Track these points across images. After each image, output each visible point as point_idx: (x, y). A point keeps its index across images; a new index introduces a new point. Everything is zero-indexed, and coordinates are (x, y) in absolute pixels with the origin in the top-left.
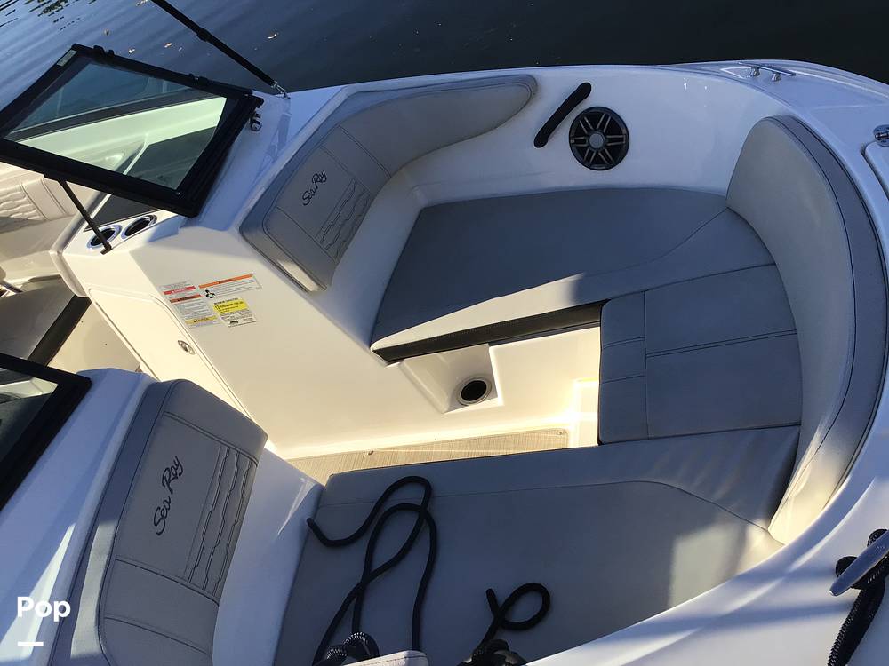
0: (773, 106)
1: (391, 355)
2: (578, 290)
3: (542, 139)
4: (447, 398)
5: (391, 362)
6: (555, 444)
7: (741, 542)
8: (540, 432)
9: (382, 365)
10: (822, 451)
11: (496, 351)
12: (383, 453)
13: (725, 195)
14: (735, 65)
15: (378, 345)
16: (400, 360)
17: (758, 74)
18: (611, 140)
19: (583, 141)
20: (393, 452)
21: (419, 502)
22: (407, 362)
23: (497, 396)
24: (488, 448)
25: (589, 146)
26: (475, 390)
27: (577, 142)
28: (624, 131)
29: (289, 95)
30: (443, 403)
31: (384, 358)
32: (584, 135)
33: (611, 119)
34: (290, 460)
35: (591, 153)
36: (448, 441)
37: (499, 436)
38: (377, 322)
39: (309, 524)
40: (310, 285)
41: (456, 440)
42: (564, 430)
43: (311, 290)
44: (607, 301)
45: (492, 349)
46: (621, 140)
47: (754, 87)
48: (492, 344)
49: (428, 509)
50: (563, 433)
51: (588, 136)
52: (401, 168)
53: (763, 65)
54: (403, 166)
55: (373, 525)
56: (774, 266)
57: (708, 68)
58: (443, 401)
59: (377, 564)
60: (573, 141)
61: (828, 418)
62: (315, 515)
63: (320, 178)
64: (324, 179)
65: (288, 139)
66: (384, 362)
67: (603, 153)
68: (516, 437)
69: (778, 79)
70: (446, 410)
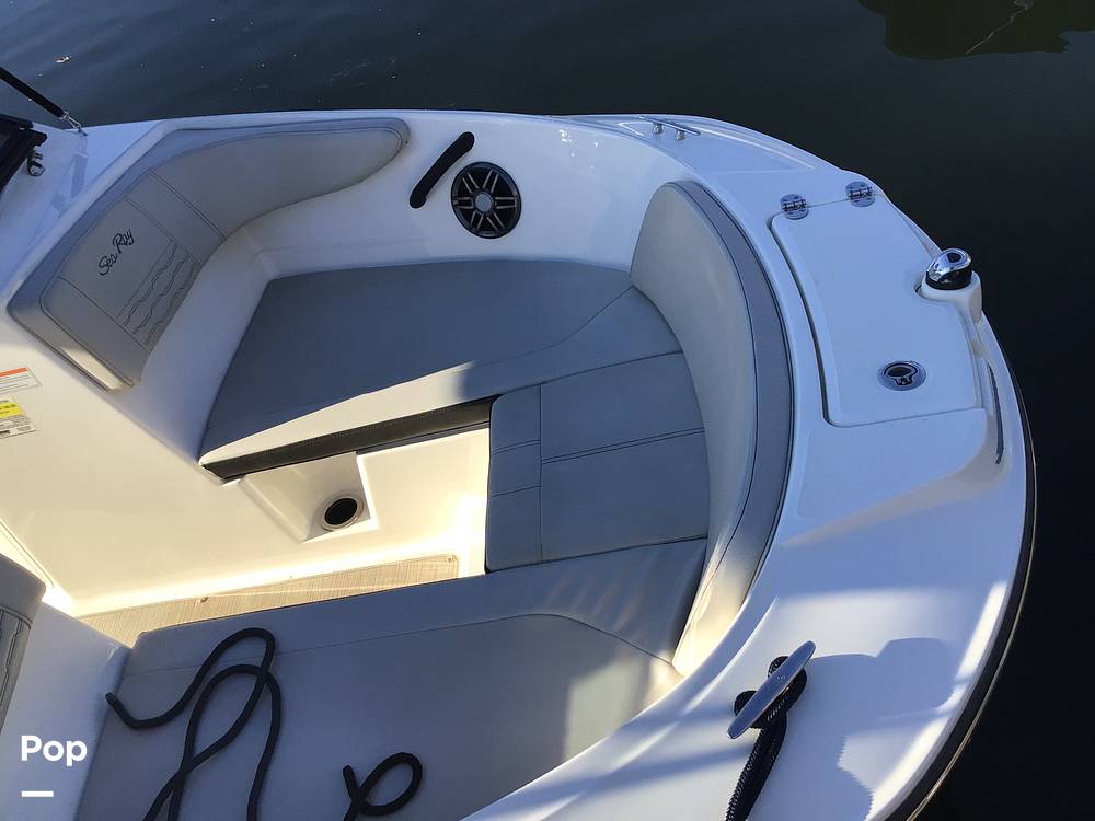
0: (677, 171)
1: (228, 471)
2: (467, 383)
3: (419, 197)
4: (305, 522)
5: (228, 479)
6: (443, 574)
7: (644, 681)
8: (425, 559)
9: (216, 484)
10: (722, 567)
11: (366, 461)
12: (221, 599)
13: (629, 271)
14: (633, 118)
15: (208, 458)
16: (241, 476)
17: (660, 131)
18: (500, 203)
19: (468, 203)
20: (235, 596)
21: (258, 662)
22: (250, 479)
23: (370, 518)
24: (359, 584)
25: (475, 208)
26: (342, 511)
27: (461, 203)
28: (515, 193)
29: (85, 130)
30: (300, 529)
31: (218, 475)
32: (468, 195)
33: (499, 177)
34: (82, 617)
35: (478, 217)
36: (308, 578)
37: (372, 568)
38: (208, 427)
39: (109, 701)
40: (110, 381)
41: (318, 577)
42: (454, 557)
43: (112, 387)
44: (497, 396)
45: (361, 459)
46: (512, 202)
47: (656, 146)
48: (361, 451)
49: (270, 670)
50: (452, 559)
51: (474, 197)
52: (239, 228)
53: (666, 121)
54: (244, 225)
55: (197, 697)
56: (680, 355)
57: (607, 122)
58: (300, 526)
59: (200, 748)
60: (456, 202)
61: (727, 530)
62: (118, 687)
63: (124, 240)
64: (130, 241)
65: (86, 183)
66: (218, 479)
67: (492, 217)
68: (394, 568)
69: (682, 138)
70: (305, 537)
